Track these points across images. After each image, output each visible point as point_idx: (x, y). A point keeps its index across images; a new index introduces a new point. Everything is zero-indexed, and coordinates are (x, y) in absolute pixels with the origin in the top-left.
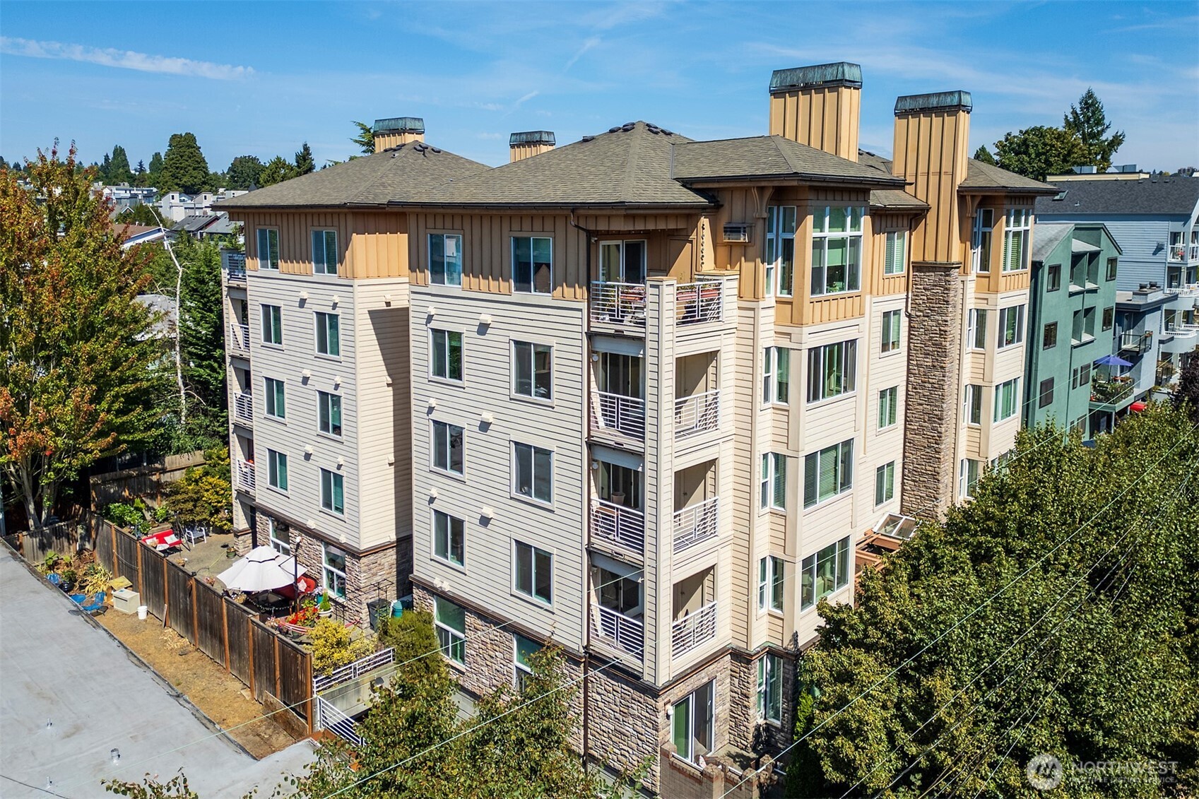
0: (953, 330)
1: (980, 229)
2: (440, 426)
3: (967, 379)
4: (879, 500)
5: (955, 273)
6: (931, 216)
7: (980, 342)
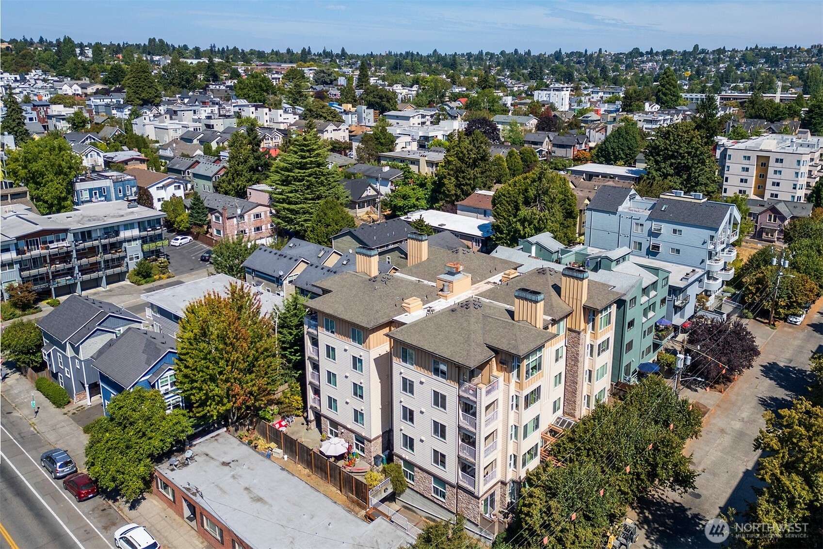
0: (581, 353)
1: (591, 317)
2: (405, 408)
3: (586, 368)
4: (554, 411)
5: (582, 334)
6: (574, 313)
7: (591, 355)
